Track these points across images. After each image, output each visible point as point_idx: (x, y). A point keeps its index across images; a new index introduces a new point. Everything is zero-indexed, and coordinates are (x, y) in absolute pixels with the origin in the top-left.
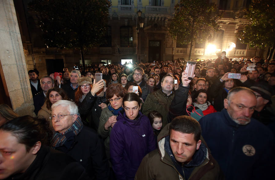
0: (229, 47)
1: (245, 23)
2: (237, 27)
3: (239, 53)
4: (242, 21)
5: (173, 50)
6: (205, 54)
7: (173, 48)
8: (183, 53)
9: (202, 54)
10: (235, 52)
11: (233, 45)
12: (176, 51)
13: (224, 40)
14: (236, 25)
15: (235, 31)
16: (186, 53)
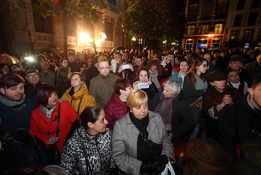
0: (100, 37)
1: (109, 15)
2: (104, 18)
3: (108, 44)
4: (107, 12)
5: (30, 35)
6: (78, 44)
7: (29, 32)
8: (48, 42)
9: (75, 44)
10: (106, 43)
11: (104, 36)
12: (37, 38)
13: (95, 29)
14: (103, 15)
15: (103, 21)
16: (54, 41)
